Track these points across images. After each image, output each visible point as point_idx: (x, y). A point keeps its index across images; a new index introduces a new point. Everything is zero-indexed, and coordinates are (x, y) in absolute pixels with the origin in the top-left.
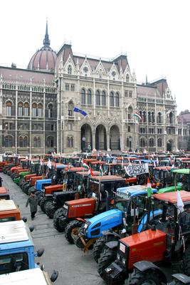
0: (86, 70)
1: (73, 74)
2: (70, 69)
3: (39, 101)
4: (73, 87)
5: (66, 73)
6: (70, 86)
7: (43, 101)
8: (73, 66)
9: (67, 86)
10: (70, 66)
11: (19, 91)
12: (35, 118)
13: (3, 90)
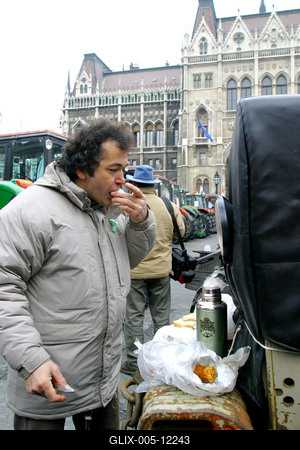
0: (239, 38)
1: (210, 52)
2: (203, 45)
3: (157, 117)
4: (209, 77)
5: (197, 53)
6: (203, 78)
7: (162, 116)
8: (210, 38)
9: (197, 79)
10: (203, 39)
11: (122, 106)
12: (150, 149)
13: (100, 108)
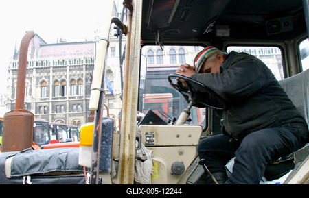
11: (54, 67)
12: (73, 98)
13: (36, 68)
